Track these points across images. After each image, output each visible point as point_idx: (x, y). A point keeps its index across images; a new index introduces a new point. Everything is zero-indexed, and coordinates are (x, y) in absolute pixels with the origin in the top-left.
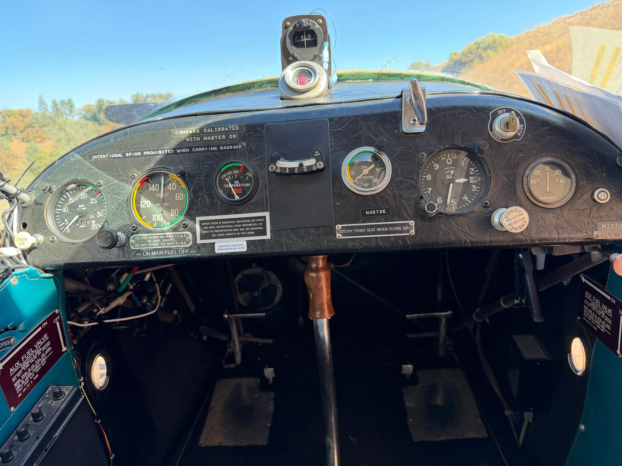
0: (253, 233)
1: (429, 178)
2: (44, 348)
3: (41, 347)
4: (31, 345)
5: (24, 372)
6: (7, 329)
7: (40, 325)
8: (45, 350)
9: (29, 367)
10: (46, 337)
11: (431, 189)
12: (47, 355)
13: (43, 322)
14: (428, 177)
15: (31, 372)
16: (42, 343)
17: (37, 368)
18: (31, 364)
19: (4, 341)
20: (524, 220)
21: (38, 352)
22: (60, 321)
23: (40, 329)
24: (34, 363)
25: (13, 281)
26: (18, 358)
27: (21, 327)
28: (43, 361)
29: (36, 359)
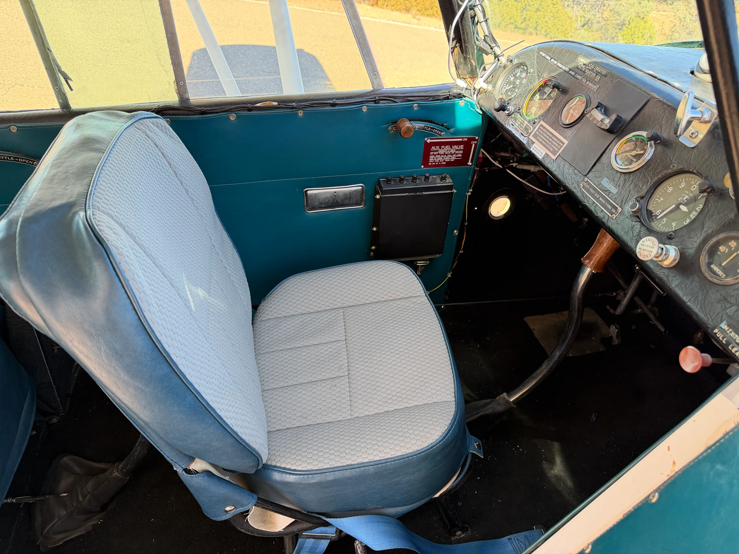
0: (552, 150)
1: (669, 191)
2: (457, 152)
3: (456, 150)
4: (451, 144)
5: (438, 154)
6: (443, 125)
7: (463, 138)
8: (457, 154)
9: (443, 154)
10: (462, 147)
11: (662, 199)
12: (457, 157)
13: (465, 138)
14: (670, 189)
15: (443, 158)
16: (457, 148)
17: (447, 159)
18: (444, 154)
19: (438, 130)
20: (650, 253)
21: (453, 151)
22: (476, 145)
23: (461, 140)
24: (447, 155)
25: (461, 103)
26: (440, 144)
27: (452, 130)
28: (453, 158)
29: (449, 154)
